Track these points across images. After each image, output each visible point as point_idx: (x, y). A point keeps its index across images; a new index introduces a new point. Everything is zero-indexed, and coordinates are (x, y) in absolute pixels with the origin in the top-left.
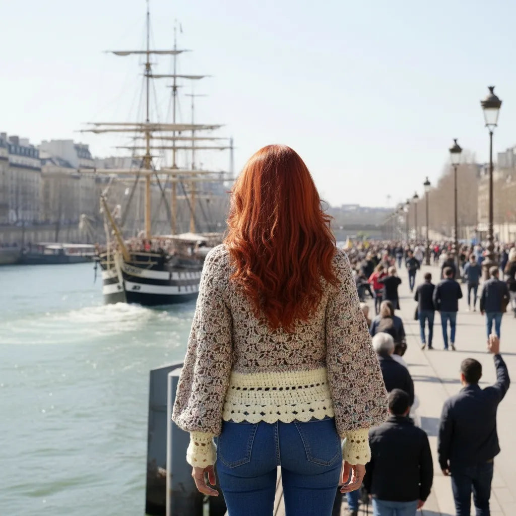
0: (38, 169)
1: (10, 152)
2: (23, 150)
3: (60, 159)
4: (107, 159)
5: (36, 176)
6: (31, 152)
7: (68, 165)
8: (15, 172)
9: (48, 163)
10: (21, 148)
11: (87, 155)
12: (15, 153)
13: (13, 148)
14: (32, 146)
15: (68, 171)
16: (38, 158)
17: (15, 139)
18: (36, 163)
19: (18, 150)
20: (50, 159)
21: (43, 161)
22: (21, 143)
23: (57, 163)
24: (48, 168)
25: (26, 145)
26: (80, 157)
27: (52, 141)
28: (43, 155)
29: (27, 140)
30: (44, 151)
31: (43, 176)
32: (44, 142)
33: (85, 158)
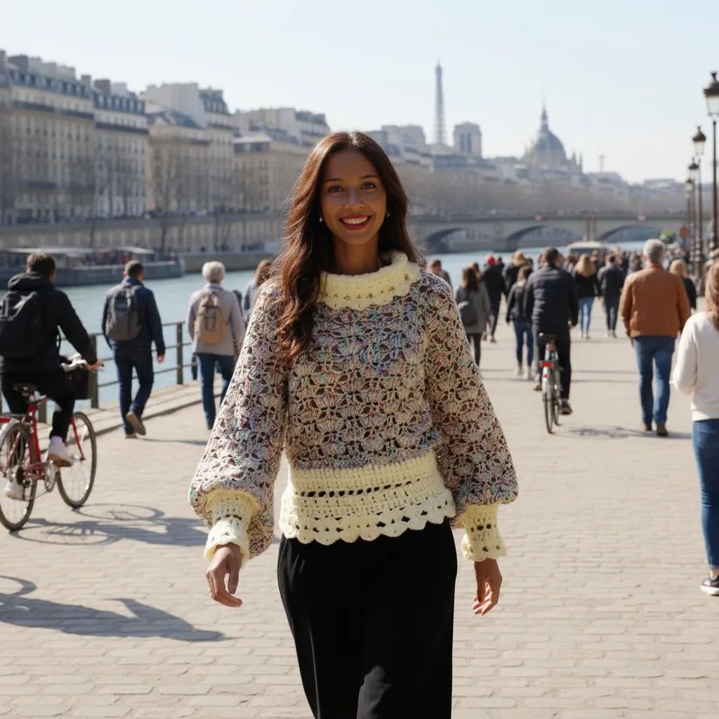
0: (144, 132)
1: (97, 105)
2: (117, 102)
3: (177, 115)
4: (253, 112)
5: (139, 143)
6: (131, 104)
7: (189, 123)
8: (105, 137)
9: (159, 121)
10: (114, 99)
11: (220, 107)
12: (105, 107)
13: (101, 99)
14: (133, 94)
15: (190, 133)
16: (143, 113)
17: (104, 84)
18: (140, 122)
19: (109, 101)
20: (161, 114)
21: (151, 118)
22: (114, 91)
23: (173, 121)
24: (160, 129)
25: (122, 94)
26: (209, 110)
27: (164, 85)
28: (150, 109)
29: (123, 85)
30: (151, 102)
31: (152, 141)
32: (152, 88)
33: (217, 111)
